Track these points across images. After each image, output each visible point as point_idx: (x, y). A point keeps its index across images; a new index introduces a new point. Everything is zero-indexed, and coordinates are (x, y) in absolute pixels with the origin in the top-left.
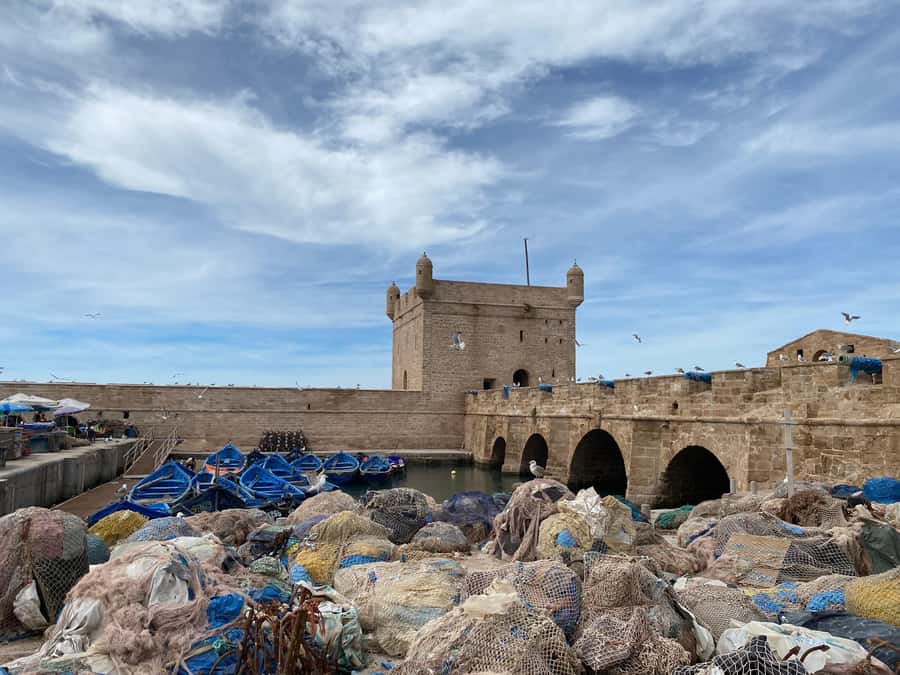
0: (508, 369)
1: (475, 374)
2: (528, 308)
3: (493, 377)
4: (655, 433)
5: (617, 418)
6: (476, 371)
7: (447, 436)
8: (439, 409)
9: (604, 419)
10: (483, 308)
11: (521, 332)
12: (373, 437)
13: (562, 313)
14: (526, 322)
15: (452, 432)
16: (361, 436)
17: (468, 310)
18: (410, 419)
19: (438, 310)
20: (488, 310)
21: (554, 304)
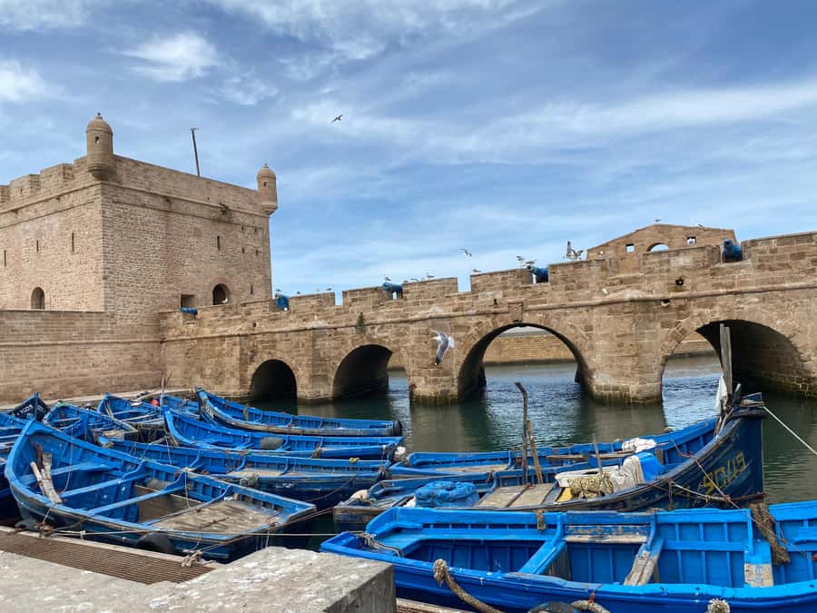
0: (207, 284)
1: (170, 289)
2: (225, 210)
3: (190, 293)
4: (651, 315)
5: (561, 307)
6: (171, 285)
7: (142, 372)
8: (129, 337)
9: (529, 311)
10: (176, 201)
11: (218, 238)
12: (36, 383)
13: (257, 219)
14: (222, 227)
15: (147, 366)
16: (17, 382)
17: (159, 203)
18: (90, 352)
19: (121, 199)
20: (182, 207)
21: (249, 208)
